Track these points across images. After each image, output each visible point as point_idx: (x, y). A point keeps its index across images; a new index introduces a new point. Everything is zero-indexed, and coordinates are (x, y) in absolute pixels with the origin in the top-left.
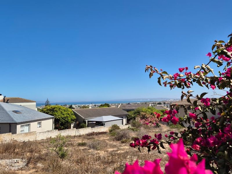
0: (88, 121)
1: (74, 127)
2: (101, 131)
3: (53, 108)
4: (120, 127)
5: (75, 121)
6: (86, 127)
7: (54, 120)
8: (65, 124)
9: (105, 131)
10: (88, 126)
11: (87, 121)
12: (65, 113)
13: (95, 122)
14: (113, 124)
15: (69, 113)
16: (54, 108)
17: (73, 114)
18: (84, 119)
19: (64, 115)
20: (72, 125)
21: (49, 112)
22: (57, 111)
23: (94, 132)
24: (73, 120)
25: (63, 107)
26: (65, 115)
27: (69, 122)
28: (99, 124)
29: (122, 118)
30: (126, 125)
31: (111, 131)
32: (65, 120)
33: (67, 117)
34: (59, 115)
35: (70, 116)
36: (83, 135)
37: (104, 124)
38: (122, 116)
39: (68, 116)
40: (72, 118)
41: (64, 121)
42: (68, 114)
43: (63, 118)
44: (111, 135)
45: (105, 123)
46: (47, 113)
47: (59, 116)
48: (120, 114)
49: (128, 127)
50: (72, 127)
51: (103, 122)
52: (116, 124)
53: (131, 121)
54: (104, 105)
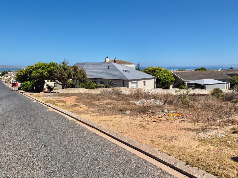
0: (187, 83)
1: (173, 88)
5: (174, 83)
7: (155, 80)
8: (165, 84)
12: (165, 74)
13: (194, 85)
14: (215, 88)
16: (156, 70)
17: (172, 76)
18: (184, 81)
19: (164, 76)
20: (171, 86)
22: (158, 72)
26: (166, 77)
27: (169, 82)
30: (229, 89)
31: (212, 94)
34: (161, 76)
38: (224, 81)
39: (168, 77)
40: (172, 80)
41: (165, 81)
42: (168, 75)
43: (163, 79)
45: (207, 86)
46: (149, 74)
49: (232, 92)
51: (204, 85)
53: (236, 86)
54: (200, 69)
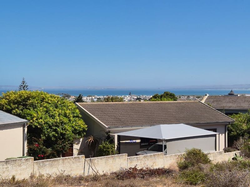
0: (119, 136)
2: (156, 167)
3: (25, 98)
4: (211, 158)
5: (84, 136)
6: (113, 153)
7: (26, 130)
8: (56, 142)
9: (167, 167)
10: (119, 151)
11: (116, 136)
12: (56, 113)
13: (139, 141)
14: (190, 148)
15: (68, 112)
16: (28, 98)
17: (77, 117)
18: (109, 132)
19: (53, 117)
20: (76, 147)
21: (12, 109)
22: (35, 107)
23: (135, 169)
24: (79, 133)
25: (51, 97)
26: (57, 119)
27: (66, 136)
28: (149, 145)
29: (215, 130)
30: (226, 151)
31: (183, 167)
32: (55, 131)
33: (62, 123)
34: (41, 118)
35: (70, 121)
36: (104, 175)
37: (165, 147)
38: (213, 127)
39: (65, 120)
40: (76, 128)
41: (54, 133)
42: (65, 115)
43: (50, 127)
44: (185, 179)
45: (168, 144)
46: (9, 111)
47: (40, 120)
48: (209, 121)
49: (233, 159)
50: (75, 152)
51: (161, 141)
52: (197, 147)
53: (241, 140)
54: (161, 96)
